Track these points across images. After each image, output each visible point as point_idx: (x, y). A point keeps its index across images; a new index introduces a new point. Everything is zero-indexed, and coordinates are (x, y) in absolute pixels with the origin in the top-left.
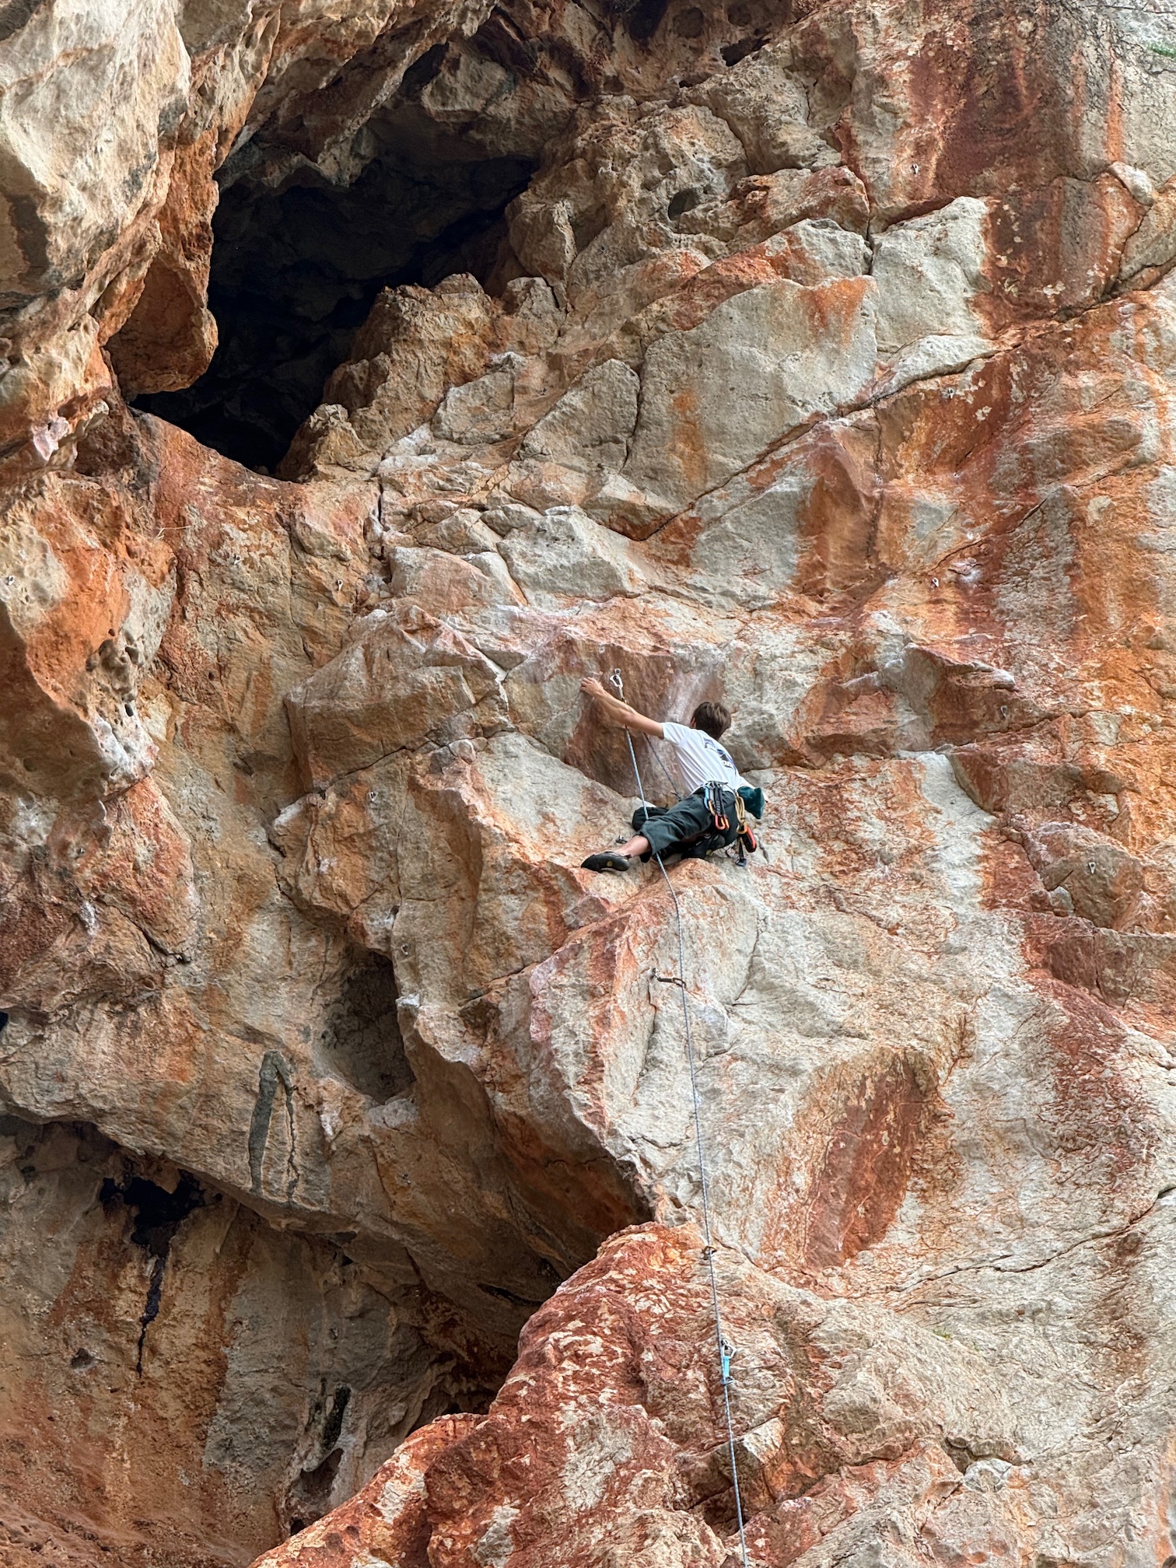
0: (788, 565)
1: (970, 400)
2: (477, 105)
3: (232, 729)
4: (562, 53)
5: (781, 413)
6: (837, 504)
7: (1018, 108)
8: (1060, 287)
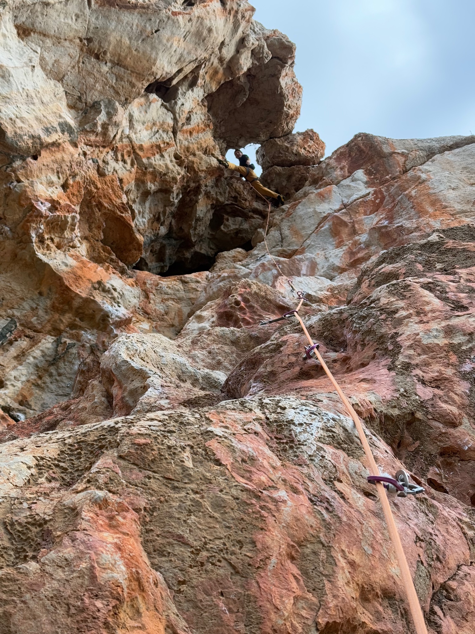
0: (333, 245)
1: (373, 199)
2: (237, 227)
3: (173, 326)
4: (256, 211)
5: (318, 216)
6: (341, 226)
7: (364, 152)
8: (390, 175)
